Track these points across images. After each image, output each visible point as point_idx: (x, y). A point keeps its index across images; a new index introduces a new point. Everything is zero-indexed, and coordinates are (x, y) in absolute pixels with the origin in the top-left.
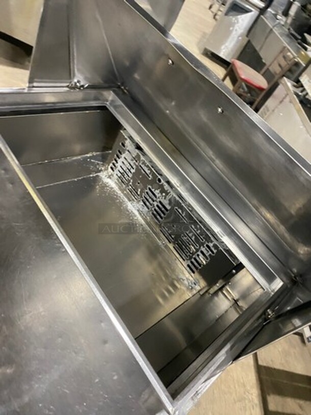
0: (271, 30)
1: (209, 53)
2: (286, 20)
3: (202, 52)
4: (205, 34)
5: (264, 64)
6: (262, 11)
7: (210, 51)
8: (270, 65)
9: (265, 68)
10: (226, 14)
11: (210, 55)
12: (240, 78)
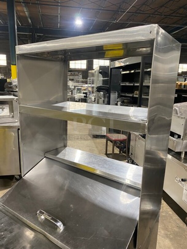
12: (113, 140)
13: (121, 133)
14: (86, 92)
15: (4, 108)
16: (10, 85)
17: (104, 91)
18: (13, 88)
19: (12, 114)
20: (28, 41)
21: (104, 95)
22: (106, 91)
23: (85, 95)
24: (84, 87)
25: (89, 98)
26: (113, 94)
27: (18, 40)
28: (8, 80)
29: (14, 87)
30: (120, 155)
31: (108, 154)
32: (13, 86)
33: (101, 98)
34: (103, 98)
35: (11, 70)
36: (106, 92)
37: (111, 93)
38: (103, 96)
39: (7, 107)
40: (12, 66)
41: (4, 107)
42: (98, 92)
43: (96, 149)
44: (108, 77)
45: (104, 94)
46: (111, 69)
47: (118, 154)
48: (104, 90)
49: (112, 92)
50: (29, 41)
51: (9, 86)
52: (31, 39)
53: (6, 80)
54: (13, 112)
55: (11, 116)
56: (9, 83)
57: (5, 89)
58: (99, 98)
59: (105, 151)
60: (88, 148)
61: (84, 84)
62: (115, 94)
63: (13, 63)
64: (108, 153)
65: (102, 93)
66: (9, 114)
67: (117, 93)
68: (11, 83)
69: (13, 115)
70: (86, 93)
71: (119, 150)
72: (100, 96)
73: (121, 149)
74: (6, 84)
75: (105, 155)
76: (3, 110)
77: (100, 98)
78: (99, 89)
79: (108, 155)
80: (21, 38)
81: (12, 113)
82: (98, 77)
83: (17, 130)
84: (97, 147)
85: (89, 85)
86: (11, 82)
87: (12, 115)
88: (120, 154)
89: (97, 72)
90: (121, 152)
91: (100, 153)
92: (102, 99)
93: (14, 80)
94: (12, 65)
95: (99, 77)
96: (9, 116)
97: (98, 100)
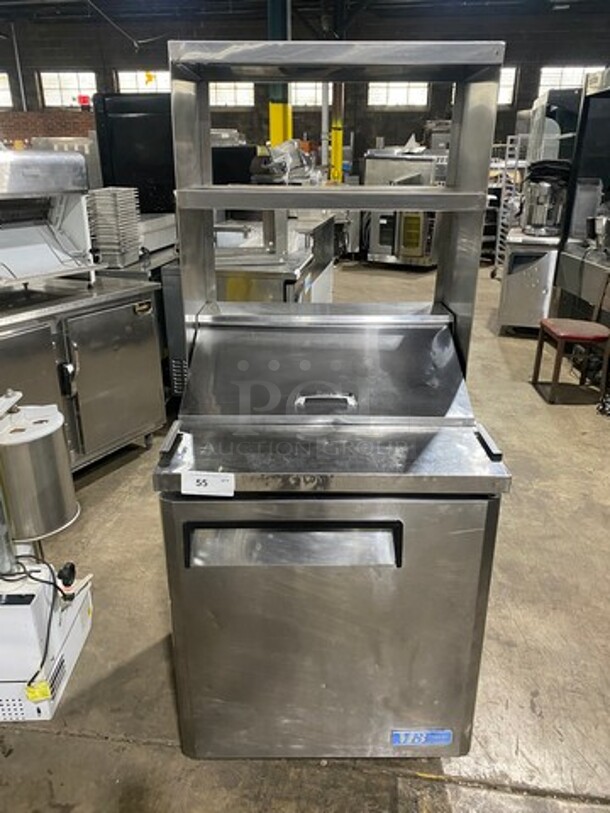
0: (583, 262)
1: (510, 330)
2: (597, 242)
3: (498, 333)
4: (494, 309)
5: (593, 307)
6: (561, 247)
7: (509, 327)
8: (601, 305)
9: (596, 310)
10: (510, 272)
11: (513, 332)
12: (559, 337)
13: (595, 317)
14: (500, 186)
15: (250, 230)
16: (265, 163)
17: (555, 178)
18: (274, 173)
19: (271, 243)
20: (319, 17)
21: (553, 193)
22: (563, 179)
23: (495, 197)
24: (496, 169)
25: (505, 206)
26: (588, 190)
27: (293, 18)
28: (260, 151)
29: (276, 171)
30: (583, 391)
31: (542, 383)
32: (272, 167)
33: (542, 204)
34: (550, 202)
35: (267, 122)
36: (562, 182)
37: (579, 187)
38: (549, 197)
39: (257, 226)
40: (271, 104)
41: (249, 226)
42: (532, 184)
43: (504, 367)
44: (574, 131)
45: (552, 187)
46: (587, 98)
47: (574, 386)
48: (552, 175)
49: (584, 183)
50: (323, 17)
51: (263, 166)
52: (331, 9)
53: (255, 150)
54: (273, 240)
55: (268, 250)
56: (261, 157)
57: (252, 178)
58: (534, 204)
59: (532, 373)
60: (479, 361)
61: (497, 159)
62: (596, 190)
63: (275, 98)
64: (540, 380)
65: (547, 185)
66: (262, 245)
67: (600, 187)
68: (267, 159)
69: (274, 246)
70: (497, 192)
71: (579, 374)
72: (537, 195)
73: (586, 370)
74: (254, 162)
75: (531, 387)
76: (246, 236)
77: (538, 203)
78: (538, 172)
79: (540, 387)
80: (300, 10)
81: (270, 240)
82: (542, 129)
83: (282, 285)
84: (508, 362)
85: (512, 162)
86: (268, 154)
87: (270, 247)
88: (583, 387)
89: (539, 113)
90: (588, 380)
91: (514, 378)
92: (547, 206)
93: (277, 148)
94: (274, 101)
95: (543, 132)
96: (264, 248)
97: (531, 210)
